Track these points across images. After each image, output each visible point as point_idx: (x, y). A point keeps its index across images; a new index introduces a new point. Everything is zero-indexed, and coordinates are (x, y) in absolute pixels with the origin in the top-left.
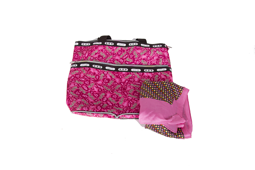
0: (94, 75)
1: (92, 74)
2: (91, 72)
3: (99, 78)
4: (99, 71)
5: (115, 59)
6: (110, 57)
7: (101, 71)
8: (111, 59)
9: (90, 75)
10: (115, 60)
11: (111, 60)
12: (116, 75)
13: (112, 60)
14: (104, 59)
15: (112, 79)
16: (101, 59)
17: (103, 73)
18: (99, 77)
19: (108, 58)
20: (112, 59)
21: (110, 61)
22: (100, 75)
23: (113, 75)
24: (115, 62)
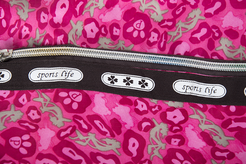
0: (113, 136)
1: (104, 129)
2: (98, 117)
3: (141, 150)
4: (137, 111)
5: (219, 31)
6: (188, 21)
7: (150, 108)
8: (198, 31)
9: (92, 136)
10: (220, 35)
11: (198, 36)
12: (234, 125)
13: (203, 38)
14: (156, 31)
15: (218, 154)
16: (143, 35)
17: (164, 118)
18: (143, 143)
19: (180, 24)
20: (204, 31)
21: (193, 40)
22: (148, 129)
23: (218, 129)
24: (223, 47)
